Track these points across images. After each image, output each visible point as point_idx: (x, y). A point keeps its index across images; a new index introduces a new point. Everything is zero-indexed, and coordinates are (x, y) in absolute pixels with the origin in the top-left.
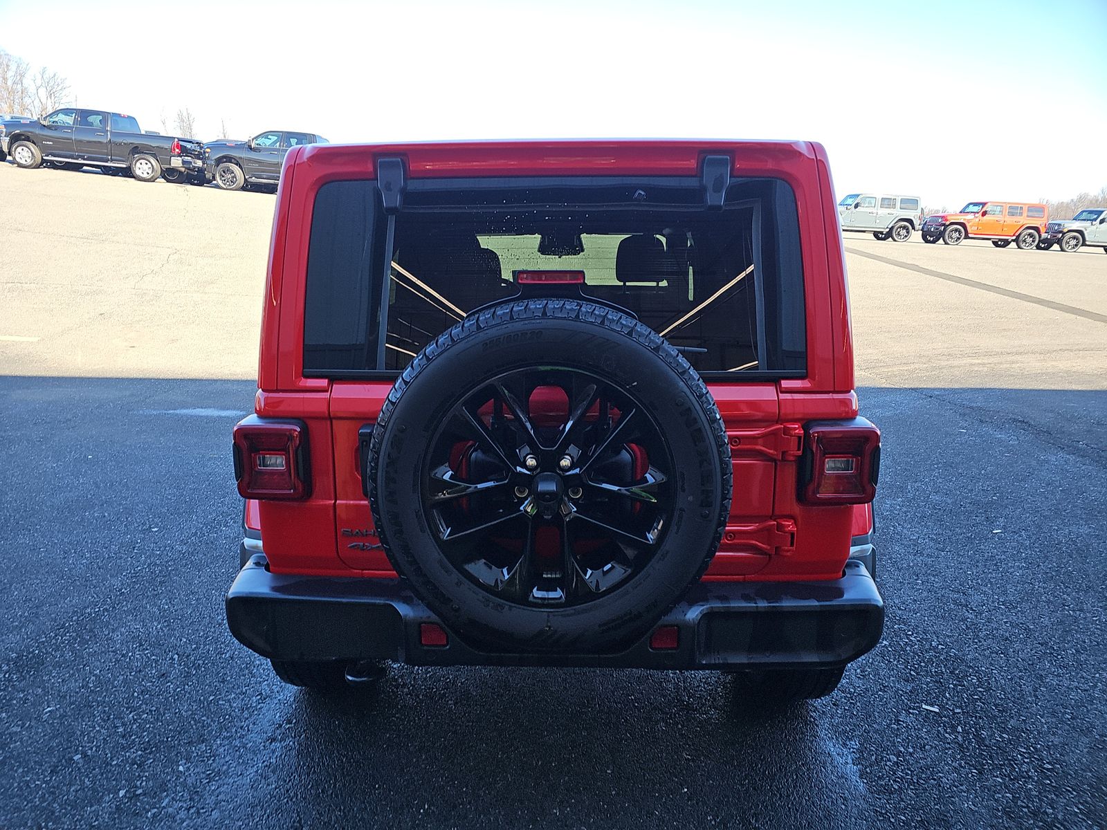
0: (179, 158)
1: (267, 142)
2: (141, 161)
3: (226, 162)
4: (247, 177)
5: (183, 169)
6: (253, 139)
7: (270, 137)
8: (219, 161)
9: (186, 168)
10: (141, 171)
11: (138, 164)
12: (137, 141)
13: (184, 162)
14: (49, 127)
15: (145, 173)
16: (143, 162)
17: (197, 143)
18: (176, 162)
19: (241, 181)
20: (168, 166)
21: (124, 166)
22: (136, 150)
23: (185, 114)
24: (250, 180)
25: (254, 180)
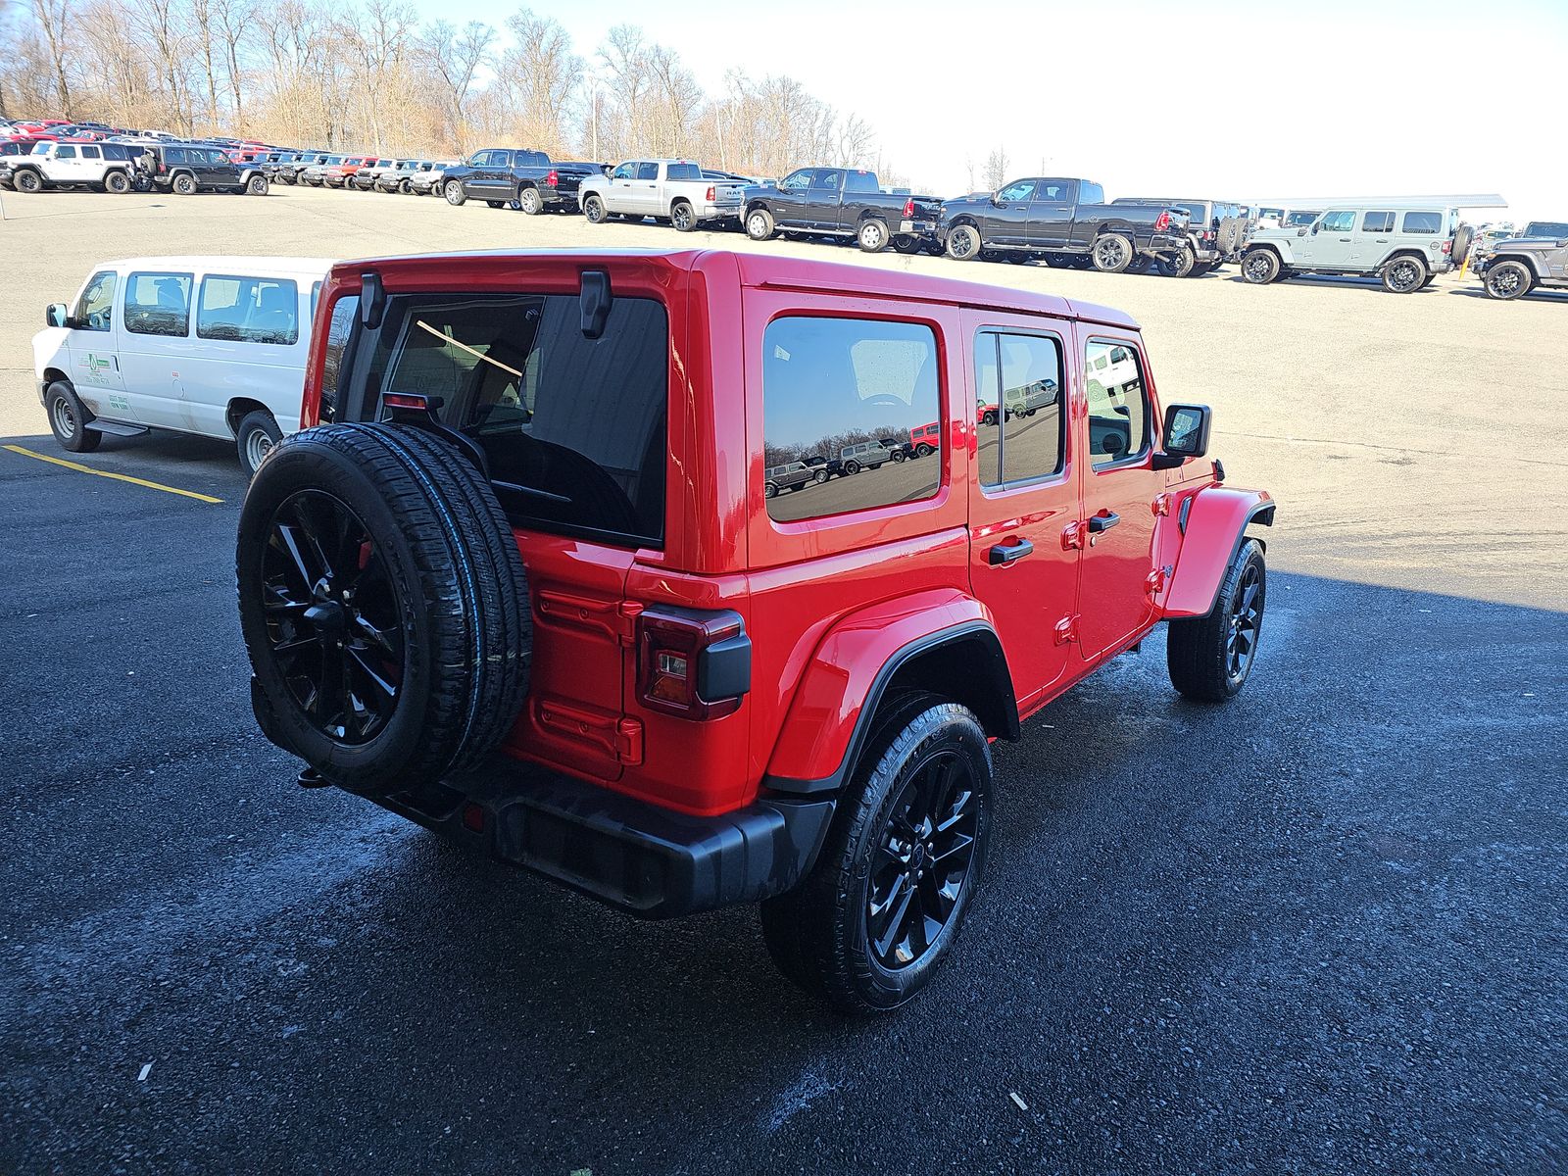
0: (910, 222)
1: (1019, 195)
2: (869, 227)
3: (962, 224)
4: (983, 242)
5: (916, 235)
6: (998, 193)
7: (1023, 187)
8: (955, 223)
9: (920, 233)
10: (868, 239)
11: (866, 231)
12: (869, 203)
13: (915, 227)
14: (785, 192)
15: (871, 242)
16: (871, 228)
17: (937, 201)
18: (906, 227)
19: (975, 247)
20: (897, 233)
21: (851, 234)
22: (868, 214)
23: (999, 159)
24: (987, 246)
25: (992, 245)
